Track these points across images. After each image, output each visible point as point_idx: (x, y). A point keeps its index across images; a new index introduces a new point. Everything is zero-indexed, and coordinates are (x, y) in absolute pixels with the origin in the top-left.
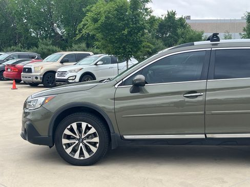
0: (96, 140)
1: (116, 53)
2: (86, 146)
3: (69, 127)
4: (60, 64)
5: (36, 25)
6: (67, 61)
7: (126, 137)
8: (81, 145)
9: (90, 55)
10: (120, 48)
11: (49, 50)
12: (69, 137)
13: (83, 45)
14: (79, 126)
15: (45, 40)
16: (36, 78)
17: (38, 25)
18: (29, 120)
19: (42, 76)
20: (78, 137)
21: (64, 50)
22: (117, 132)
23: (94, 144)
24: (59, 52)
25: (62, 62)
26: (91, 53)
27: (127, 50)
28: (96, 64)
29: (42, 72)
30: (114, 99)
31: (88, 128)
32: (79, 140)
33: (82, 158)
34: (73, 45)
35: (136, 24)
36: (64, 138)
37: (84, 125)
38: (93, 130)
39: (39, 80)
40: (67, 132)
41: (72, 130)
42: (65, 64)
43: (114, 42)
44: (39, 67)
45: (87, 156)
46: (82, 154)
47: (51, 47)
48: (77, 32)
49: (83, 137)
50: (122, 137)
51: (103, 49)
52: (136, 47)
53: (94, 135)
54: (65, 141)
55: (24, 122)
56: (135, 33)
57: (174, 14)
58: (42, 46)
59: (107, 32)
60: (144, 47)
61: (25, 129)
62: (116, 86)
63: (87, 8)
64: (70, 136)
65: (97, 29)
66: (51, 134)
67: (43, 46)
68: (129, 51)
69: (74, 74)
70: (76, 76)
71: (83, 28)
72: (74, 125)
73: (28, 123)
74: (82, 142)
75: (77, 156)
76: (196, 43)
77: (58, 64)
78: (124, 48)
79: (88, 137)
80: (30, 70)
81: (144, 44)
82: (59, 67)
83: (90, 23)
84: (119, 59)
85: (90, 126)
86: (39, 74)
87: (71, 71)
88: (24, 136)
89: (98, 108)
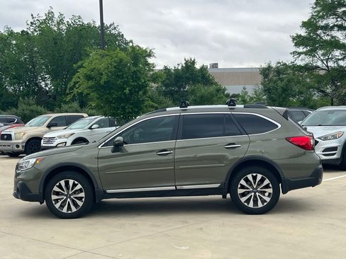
0: (82, 195)
1: (113, 115)
2: (73, 201)
3: (58, 184)
4: (47, 129)
5: (14, 79)
6: (56, 125)
7: (108, 191)
8: (69, 200)
9: (83, 117)
10: (118, 109)
11: (32, 111)
12: (57, 193)
13: (76, 105)
14: (67, 183)
15: (26, 98)
16: (18, 146)
17: (17, 79)
18: (22, 179)
19: (24, 144)
20: (66, 193)
21: (52, 111)
22: (100, 187)
23: (80, 199)
24: (46, 113)
25: (49, 126)
26: (85, 115)
27: (127, 111)
28: (90, 128)
29: (25, 138)
30: (98, 158)
31: (74, 185)
32: (66, 195)
33: (70, 212)
34: (62, 105)
35: (136, 81)
36: (54, 194)
37: (71, 182)
38: (79, 186)
39: (21, 148)
40: (56, 189)
41: (60, 187)
42: (52, 128)
43: (111, 102)
44: (21, 133)
45: (74, 209)
46: (69, 208)
47: (34, 107)
48: (68, 92)
49: (70, 193)
50: (105, 192)
51: (99, 110)
52: (137, 107)
53: (80, 191)
54: (54, 197)
55: (16, 183)
56: (135, 92)
57: (193, 63)
58: (22, 106)
59: (102, 90)
60: (146, 106)
61: (18, 189)
62: (100, 147)
63: (79, 63)
64: (59, 192)
65: (90, 88)
66: (41, 191)
67: (24, 107)
68: (129, 112)
69: (63, 140)
70: (66, 143)
71: (74, 86)
72: (62, 182)
73: (20, 182)
74: (70, 197)
75: (65, 210)
76: (167, 109)
77: (44, 128)
78: (124, 108)
79: (75, 193)
80: (9, 137)
81: (146, 103)
82: (46, 132)
83: (82, 80)
84: (118, 121)
85: (76, 182)
86: (21, 141)
87: (60, 137)
88: (16, 196)
89: (85, 167)
